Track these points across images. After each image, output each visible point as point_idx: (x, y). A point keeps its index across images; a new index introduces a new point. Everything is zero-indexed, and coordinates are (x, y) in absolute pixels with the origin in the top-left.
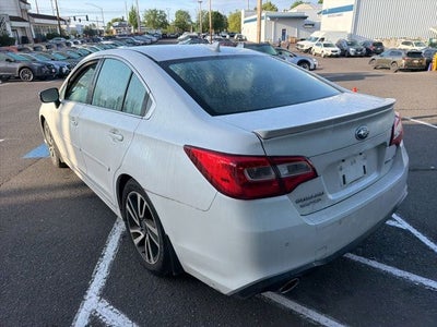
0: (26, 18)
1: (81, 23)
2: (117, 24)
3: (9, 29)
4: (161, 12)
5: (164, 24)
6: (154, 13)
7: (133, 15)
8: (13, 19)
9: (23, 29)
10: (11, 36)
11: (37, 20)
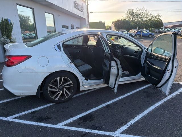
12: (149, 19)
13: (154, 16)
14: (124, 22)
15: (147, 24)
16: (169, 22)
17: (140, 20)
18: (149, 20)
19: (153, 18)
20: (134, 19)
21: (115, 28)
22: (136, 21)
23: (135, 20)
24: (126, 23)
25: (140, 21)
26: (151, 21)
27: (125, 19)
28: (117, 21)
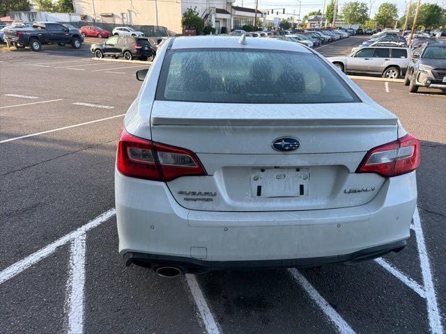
0: (229, 11)
1: (278, 16)
2: (312, 17)
3: (213, 20)
4: (363, 5)
5: (364, 19)
6: (354, 6)
7: (332, 9)
8: (219, 11)
9: (225, 20)
10: (214, 27)
11: (238, 13)
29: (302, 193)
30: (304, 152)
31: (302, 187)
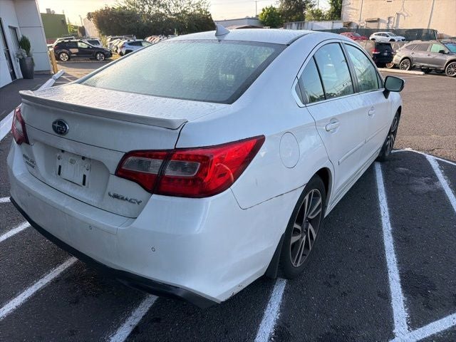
12: (182, 9)
13: (192, 3)
14: (122, 14)
15: (182, 22)
16: (225, 21)
17: (162, 10)
18: (184, 12)
19: (192, 8)
20: (147, 8)
21: (100, 32)
22: (153, 12)
23: (149, 12)
24: (129, 18)
25: (163, 15)
26: (189, 15)
27: (125, 8)
28: (102, 10)
29: (84, 184)
30: (71, 138)
31: (85, 176)
